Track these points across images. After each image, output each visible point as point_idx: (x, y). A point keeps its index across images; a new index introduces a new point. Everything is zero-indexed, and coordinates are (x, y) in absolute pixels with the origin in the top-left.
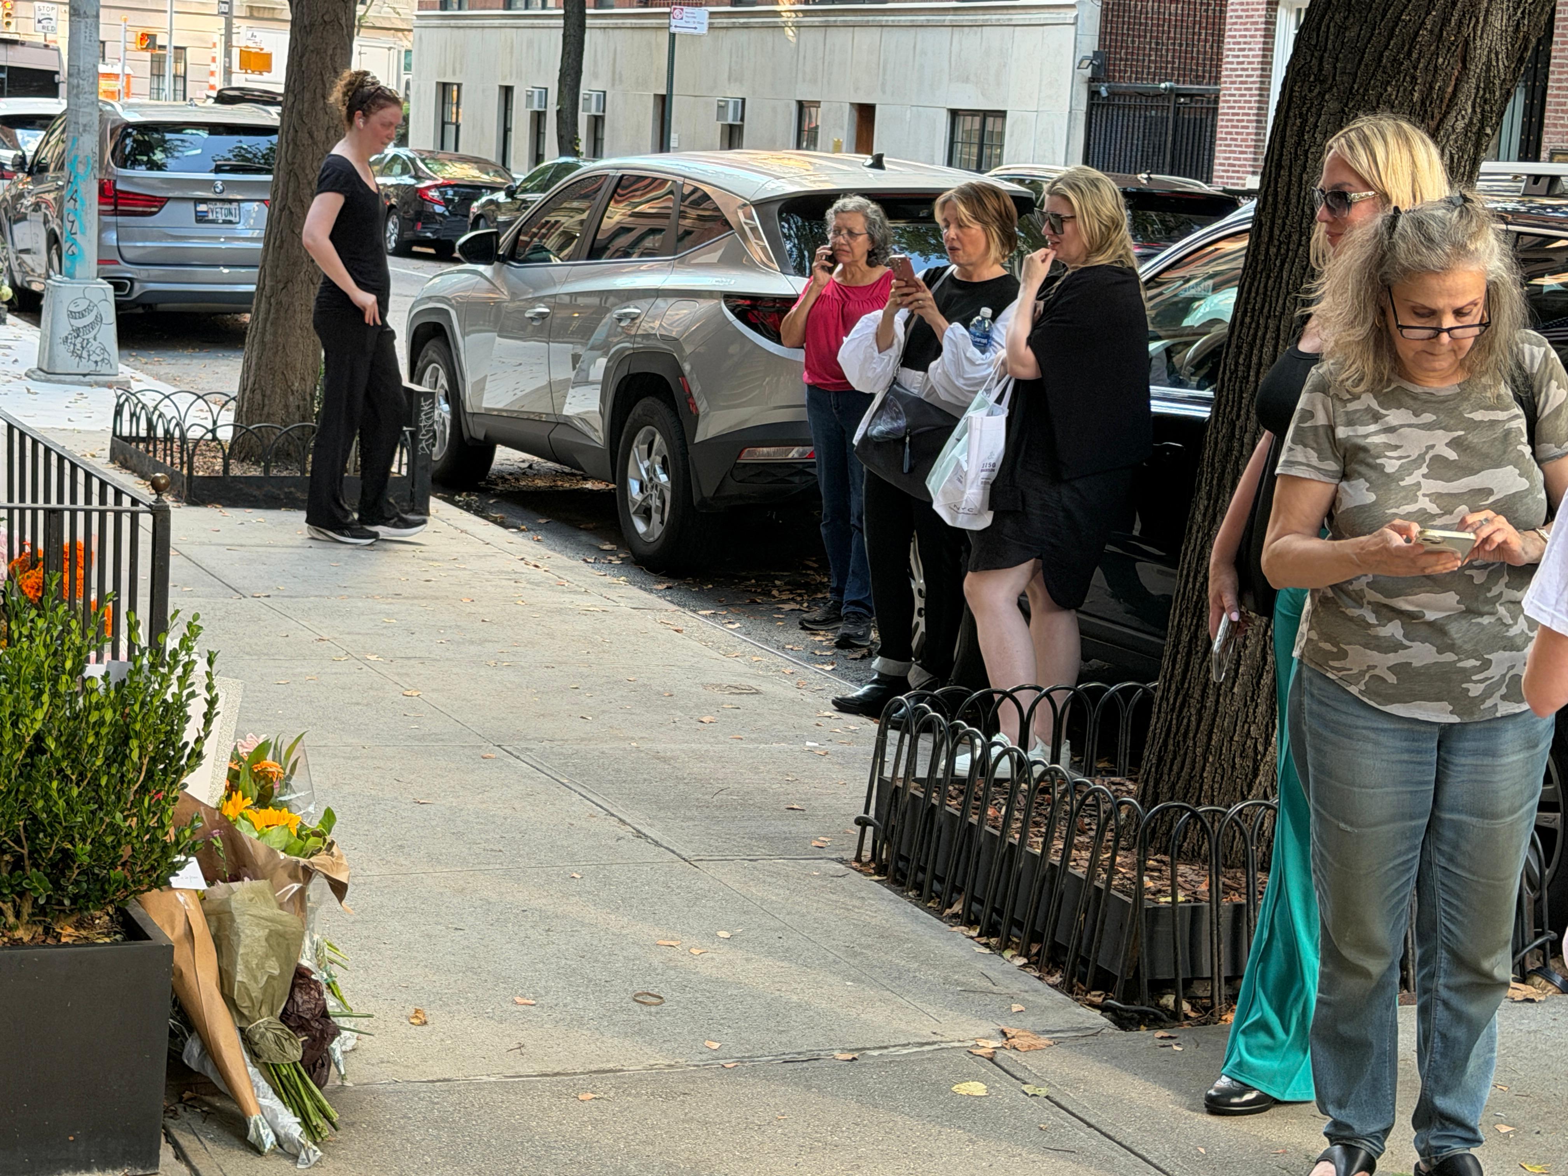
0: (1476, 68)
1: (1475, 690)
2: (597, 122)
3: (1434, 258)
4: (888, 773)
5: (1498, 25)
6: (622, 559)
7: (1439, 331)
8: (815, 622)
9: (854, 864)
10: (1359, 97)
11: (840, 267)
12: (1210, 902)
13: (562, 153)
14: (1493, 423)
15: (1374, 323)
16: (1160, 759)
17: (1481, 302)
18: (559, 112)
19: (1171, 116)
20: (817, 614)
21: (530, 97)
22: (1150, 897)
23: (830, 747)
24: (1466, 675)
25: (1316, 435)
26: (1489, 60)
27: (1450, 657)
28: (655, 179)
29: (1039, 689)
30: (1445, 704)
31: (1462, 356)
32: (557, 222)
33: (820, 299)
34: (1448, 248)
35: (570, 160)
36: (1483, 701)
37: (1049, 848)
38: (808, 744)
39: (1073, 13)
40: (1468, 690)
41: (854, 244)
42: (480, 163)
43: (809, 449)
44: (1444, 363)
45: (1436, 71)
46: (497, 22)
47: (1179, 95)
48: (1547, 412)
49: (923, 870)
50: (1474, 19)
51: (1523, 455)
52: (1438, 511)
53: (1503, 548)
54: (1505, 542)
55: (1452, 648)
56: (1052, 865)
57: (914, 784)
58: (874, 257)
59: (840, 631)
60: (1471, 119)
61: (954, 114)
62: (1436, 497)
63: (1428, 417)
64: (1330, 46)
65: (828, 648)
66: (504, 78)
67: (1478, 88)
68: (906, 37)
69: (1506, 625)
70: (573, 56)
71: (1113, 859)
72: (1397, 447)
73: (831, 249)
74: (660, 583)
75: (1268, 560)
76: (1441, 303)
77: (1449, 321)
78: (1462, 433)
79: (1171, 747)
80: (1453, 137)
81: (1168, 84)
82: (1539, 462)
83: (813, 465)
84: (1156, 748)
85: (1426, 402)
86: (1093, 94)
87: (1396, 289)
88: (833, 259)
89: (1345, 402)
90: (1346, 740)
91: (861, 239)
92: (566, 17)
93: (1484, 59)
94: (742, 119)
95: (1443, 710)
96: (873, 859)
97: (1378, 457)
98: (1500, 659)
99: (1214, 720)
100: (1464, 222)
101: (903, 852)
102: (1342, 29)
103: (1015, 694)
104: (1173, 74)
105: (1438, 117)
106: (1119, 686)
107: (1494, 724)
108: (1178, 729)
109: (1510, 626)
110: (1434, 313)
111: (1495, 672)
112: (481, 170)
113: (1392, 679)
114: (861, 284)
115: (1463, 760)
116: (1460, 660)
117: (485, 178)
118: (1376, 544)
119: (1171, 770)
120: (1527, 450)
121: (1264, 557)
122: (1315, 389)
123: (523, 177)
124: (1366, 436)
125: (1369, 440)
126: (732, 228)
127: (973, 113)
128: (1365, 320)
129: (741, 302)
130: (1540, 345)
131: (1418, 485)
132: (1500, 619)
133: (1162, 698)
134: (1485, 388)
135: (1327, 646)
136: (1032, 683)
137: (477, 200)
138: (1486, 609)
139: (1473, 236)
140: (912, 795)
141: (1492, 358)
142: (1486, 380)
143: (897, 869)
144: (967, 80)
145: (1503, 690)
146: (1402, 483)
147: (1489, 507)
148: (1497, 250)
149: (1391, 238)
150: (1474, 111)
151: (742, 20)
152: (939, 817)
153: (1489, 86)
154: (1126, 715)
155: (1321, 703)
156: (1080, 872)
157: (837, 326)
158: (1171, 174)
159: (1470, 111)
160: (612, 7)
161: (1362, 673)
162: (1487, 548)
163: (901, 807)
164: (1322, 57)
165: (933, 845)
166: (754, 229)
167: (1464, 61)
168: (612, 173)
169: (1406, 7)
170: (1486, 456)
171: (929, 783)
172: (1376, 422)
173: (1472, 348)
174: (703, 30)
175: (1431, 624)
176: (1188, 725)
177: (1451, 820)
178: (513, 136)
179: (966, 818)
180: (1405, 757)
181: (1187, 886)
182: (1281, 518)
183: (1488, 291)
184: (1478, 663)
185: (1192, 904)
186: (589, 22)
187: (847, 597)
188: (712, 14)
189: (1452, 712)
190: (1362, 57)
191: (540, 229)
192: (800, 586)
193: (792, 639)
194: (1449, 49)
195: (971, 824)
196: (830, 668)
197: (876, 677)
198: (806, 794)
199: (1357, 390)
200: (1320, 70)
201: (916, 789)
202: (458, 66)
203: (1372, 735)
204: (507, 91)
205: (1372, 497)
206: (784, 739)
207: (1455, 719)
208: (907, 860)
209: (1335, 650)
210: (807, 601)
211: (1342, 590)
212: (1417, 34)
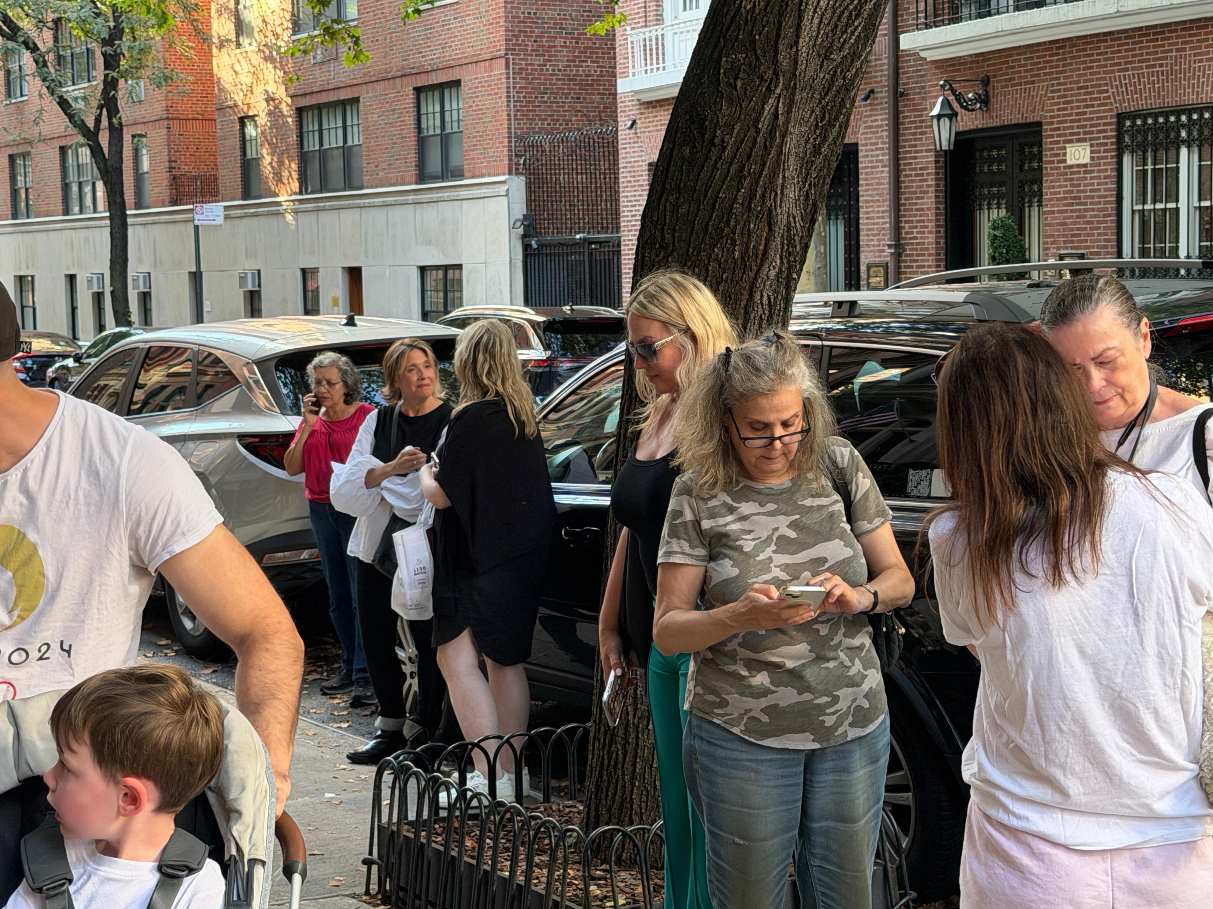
0: (780, 229)
1: (830, 721)
2: (145, 298)
3: (762, 384)
4: (385, 819)
5: (792, 195)
6: (176, 651)
7: (773, 439)
8: (332, 688)
9: (364, 898)
10: (694, 258)
11: (323, 410)
12: (645, 902)
13: (118, 325)
14: (821, 507)
15: (720, 438)
16: (598, 788)
17: (801, 414)
18: (112, 293)
19: (586, 258)
20: (334, 681)
21: (90, 281)
22: (598, 903)
23: (344, 796)
24: (821, 709)
25: (686, 529)
26: (789, 223)
27: (807, 696)
28: (178, 349)
29: (500, 737)
30: (808, 734)
31: (791, 458)
32: (106, 385)
33: (312, 434)
34: (771, 375)
35: (123, 329)
36: (836, 729)
37: (516, 872)
38: (327, 795)
39: (505, 187)
40: (824, 721)
41: (332, 392)
42: (53, 337)
43: (315, 551)
44: (779, 464)
45: (749, 234)
46: (59, 226)
47: (591, 243)
48: (859, 496)
49: (419, 897)
50: (773, 194)
51: (845, 531)
52: (788, 578)
53: (841, 600)
54: (842, 595)
55: (808, 689)
56: (518, 885)
57: (406, 827)
58: (349, 398)
59: (353, 694)
60: (780, 268)
61: (423, 270)
62: (785, 567)
63: (771, 507)
64: (668, 221)
65: (344, 709)
66: (68, 268)
67: (782, 244)
68: (380, 215)
69: (846, 667)
70: (119, 248)
71: (564, 876)
72: (750, 532)
73: (315, 396)
74: (207, 668)
75: (658, 633)
76: (772, 417)
77: (779, 431)
78: (798, 517)
79: (605, 777)
80: (768, 283)
81: (582, 235)
82: (857, 536)
83: (319, 563)
84: (594, 779)
85: (768, 495)
86: (526, 247)
87: (735, 411)
88: (318, 404)
89: (706, 500)
90: (733, 771)
91: (338, 387)
92: (111, 218)
93: (785, 222)
94: (259, 286)
95: (807, 740)
96: (379, 892)
97: (737, 540)
98: (845, 694)
99: (636, 752)
100: (781, 353)
101: (402, 884)
102: (676, 207)
103: (482, 744)
104: (584, 228)
105: (755, 268)
106: (563, 728)
107: (847, 747)
108: (609, 762)
109: (850, 667)
110: (768, 426)
111: (842, 705)
112: (53, 342)
113: (765, 719)
114: (342, 419)
115: (826, 778)
116: (816, 698)
117: (58, 348)
118: (745, 606)
119: (607, 795)
120: (848, 527)
121: (655, 631)
122: (681, 493)
123: (89, 344)
124: (726, 525)
125: (728, 528)
126: (239, 382)
127: (437, 268)
128: (711, 438)
129: (252, 440)
130: (846, 446)
131: (770, 559)
132: (842, 662)
133: (594, 737)
134: (810, 481)
135: (711, 698)
136: (496, 733)
137: (51, 366)
138: (831, 654)
139: (790, 364)
140: (405, 837)
141: (814, 457)
142: (810, 476)
143: (398, 898)
144: (429, 243)
145: (850, 719)
146: (758, 559)
147: (827, 570)
148: (807, 373)
149: (727, 371)
150: (782, 262)
151: (252, 211)
152: (428, 853)
153: (791, 242)
154: (572, 750)
155: (709, 743)
156: (540, 889)
157: (326, 454)
158: (592, 304)
159: (778, 262)
160: (149, 208)
161: (741, 717)
162: (830, 600)
163: (397, 848)
164: (663, 229)
165: (425, 875)
166: (257, 382)
167: (770, 225)
168: (142, 345)
169: (721, 187)
170: (818, 533)
171: (418, 824)
172: (732, 513)
173: (798, 451)
174: (220, 220)
175: (791, 672)
176: (617, 759)
177: (821, 828)
178: (79, 312)
179: (449, 853)
180: (780, 782)
181: (628, 890)
182: (665, 599)
183: (804, 405)
184: (829, 699)
185: (632, 906)
186: (130, 220)
187: (355, 666)
188: (226, 208)
189: (813, 741)
190: (693, 228)
191: (93, 391)
192: (320, 659)
193: (315, 703)
194: (757, 217)
195: (453, 857)
196: (345, 725)
197: (379, 733)
198: (324, 840)
199: (713, 492)
200: (663, 238)
201: (408, 831)
202: (30, 262)
203: (754, 766)
204: (72, 279)
205: (735, 572)
206: (307, 794)
207: (816, 746)
208: (405, 890)
209: (718, 700)
210: (327, 671)
211: (719, 651)
212: (732, 207)
